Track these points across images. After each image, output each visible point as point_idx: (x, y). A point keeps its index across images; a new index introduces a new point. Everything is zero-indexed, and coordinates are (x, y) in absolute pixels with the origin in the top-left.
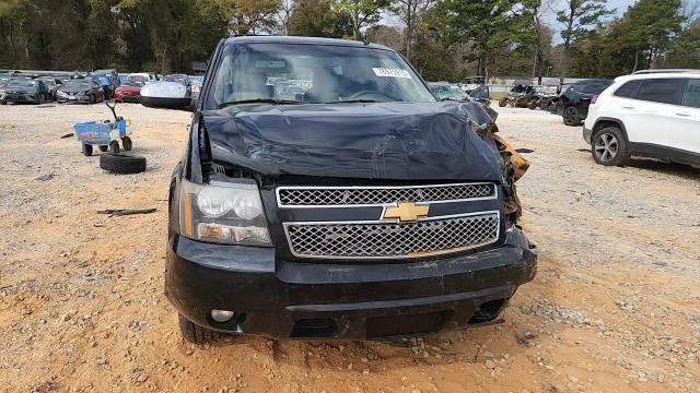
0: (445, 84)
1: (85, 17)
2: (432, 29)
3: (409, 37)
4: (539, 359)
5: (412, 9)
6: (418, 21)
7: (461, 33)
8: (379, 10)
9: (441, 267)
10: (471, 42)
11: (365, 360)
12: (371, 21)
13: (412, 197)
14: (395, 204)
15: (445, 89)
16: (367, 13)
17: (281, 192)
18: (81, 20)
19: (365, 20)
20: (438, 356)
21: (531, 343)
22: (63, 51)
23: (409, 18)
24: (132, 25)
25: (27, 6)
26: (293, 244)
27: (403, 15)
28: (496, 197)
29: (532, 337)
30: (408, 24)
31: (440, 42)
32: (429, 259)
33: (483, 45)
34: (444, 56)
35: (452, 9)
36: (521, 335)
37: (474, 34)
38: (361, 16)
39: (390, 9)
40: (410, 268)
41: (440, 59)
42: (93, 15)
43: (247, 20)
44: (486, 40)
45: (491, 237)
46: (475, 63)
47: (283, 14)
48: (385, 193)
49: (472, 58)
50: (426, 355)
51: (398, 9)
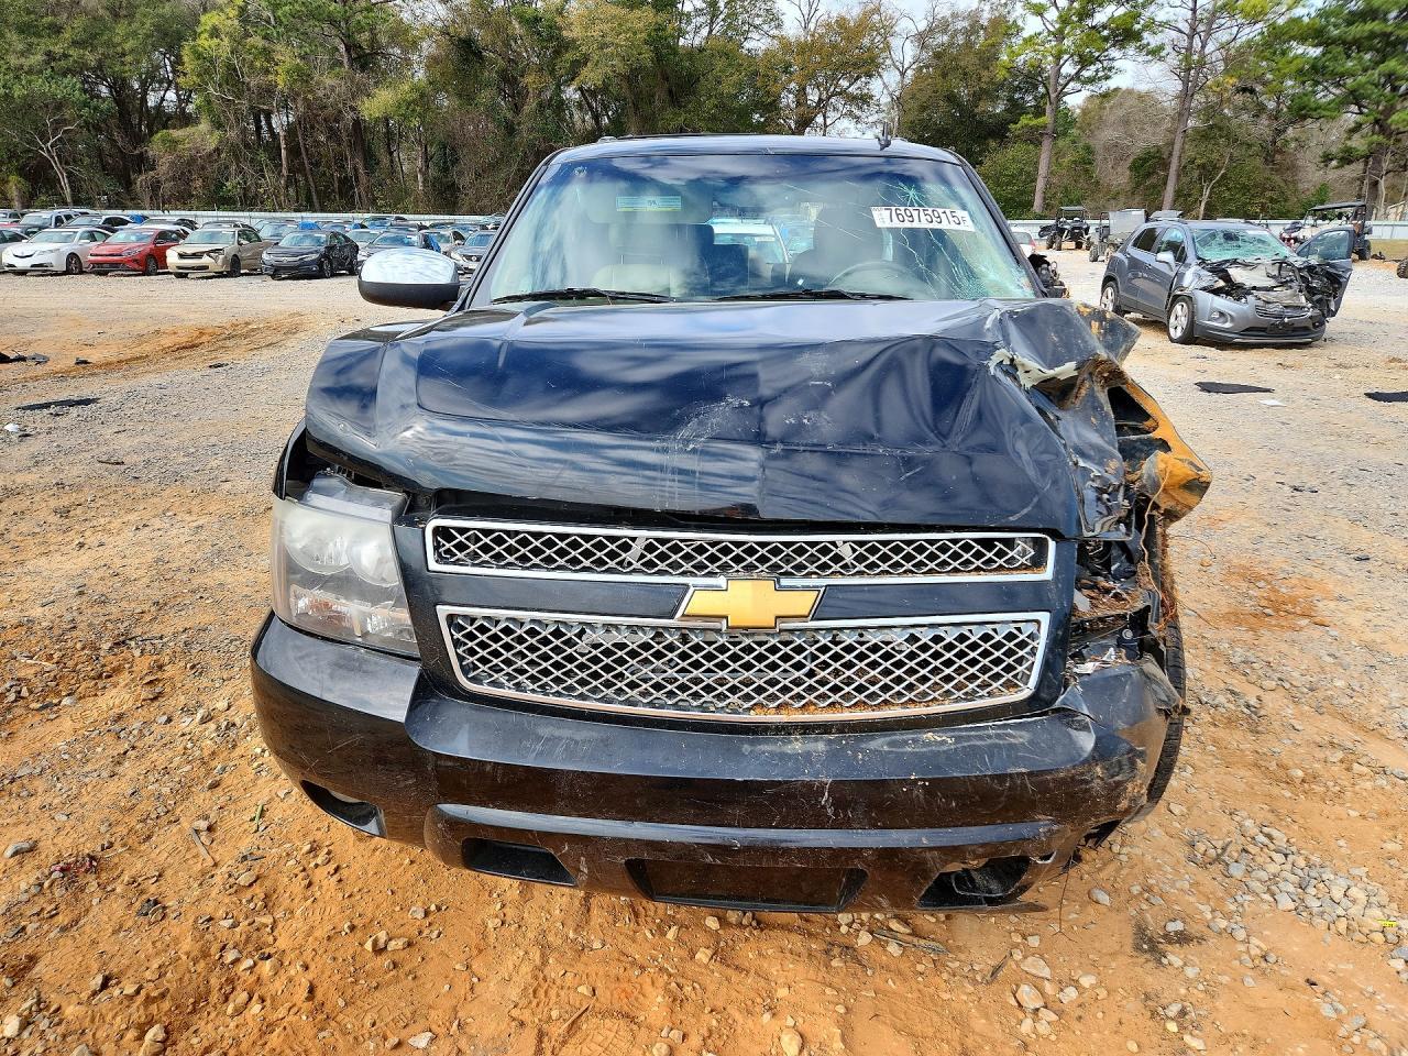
0: (1234, 224)
1: (517, 109)
2: (1244, 90)
3: (1182, 114)
4: (1174, 1010)
5: (1197, 43)
6: (1213, 71)
7: (1325, 95)
8: (1114, 53)
9: (833, 756)
10: (1350, 117)
11: (712, 923)
12: (1091, 80)
13: (777, 566)
14: (721, 581)
15: (1229, 237)
16: (1084, 62)
17: (437, 531)
18: (509, 115)
19: (1076, 77)
20: (893, 948)
21: (1175, 957)
22: (478, 175)
23: (1190, 67)
24: (597, 122)
25: (422, 96)
26: (461, 658)
27: (1173, 60)
28: (1047, 573)
29: (1183, 938)
30: (1185, 82)
31: (1264, 120)
32: (806, 729)
33: (1380, 125)
34: (1272, 153)
35: (1303, 39)
36: (1153, 928)
37: (1355, 97)
38: (1069, 69)
39: (1140, 49)
40: (746, 748)
41: (1258, 162)
42: (530, 105)
43: (813, 96)
44: (1390, 110)
45: (1009, 685)
46: (1356, 169)
47: (891, 78)
48: (701, 550)
49: (1347, 158)
50: (865, 939)
51: (1161, 48)
